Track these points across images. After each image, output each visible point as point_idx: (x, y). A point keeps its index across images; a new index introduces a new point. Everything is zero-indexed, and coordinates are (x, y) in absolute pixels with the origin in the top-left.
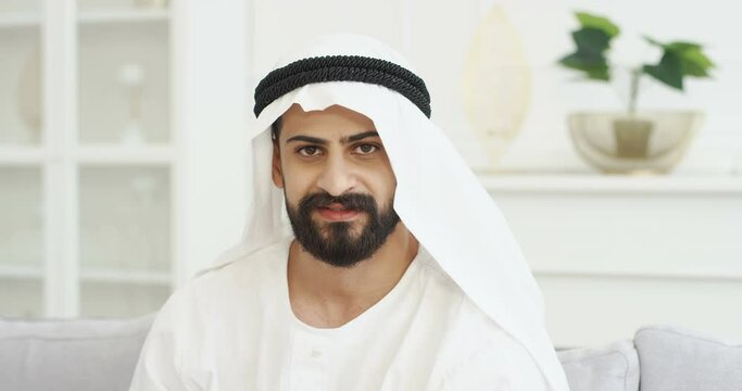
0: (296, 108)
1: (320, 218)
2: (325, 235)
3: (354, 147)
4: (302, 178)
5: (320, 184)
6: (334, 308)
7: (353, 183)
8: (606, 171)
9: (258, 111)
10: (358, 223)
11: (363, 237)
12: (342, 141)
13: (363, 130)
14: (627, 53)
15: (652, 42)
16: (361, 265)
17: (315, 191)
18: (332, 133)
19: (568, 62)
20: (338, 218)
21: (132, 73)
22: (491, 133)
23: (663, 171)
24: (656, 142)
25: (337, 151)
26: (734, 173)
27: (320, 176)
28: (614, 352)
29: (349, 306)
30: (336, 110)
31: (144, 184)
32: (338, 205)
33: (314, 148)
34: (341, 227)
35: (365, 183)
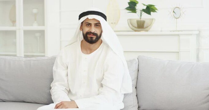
0: (88, 18)
1: (89, 36)
2: (89, 39)
3: (95, 25)
4: (87, 29)
5: (90, 30)
6: (89, 51)
7: (95, 31)
8: (135, 31)
9: (79, 19)
10: (94, 38)
11: (95, 40)
12: (94, 24)
13: (98, 22)
14: (140, 7)
15: (144, 5)
16: (94, 44)
17: (89, 31)
18: (93, 23)
19: (127, 9)
20: (91, 36)
21: (35, 11)
22: (112, 23)
23: (147, 31)
24: (145, 25)
25: (93, 25)
26: (161, 31)
27: (90, 29)
28: (134, 60)
29: (91, 51)
30: (94, 19)
31: (38, 35)
32: (92, 34)
33: (89, 25)
34: (92, 38)
35: (96, 32)
